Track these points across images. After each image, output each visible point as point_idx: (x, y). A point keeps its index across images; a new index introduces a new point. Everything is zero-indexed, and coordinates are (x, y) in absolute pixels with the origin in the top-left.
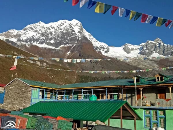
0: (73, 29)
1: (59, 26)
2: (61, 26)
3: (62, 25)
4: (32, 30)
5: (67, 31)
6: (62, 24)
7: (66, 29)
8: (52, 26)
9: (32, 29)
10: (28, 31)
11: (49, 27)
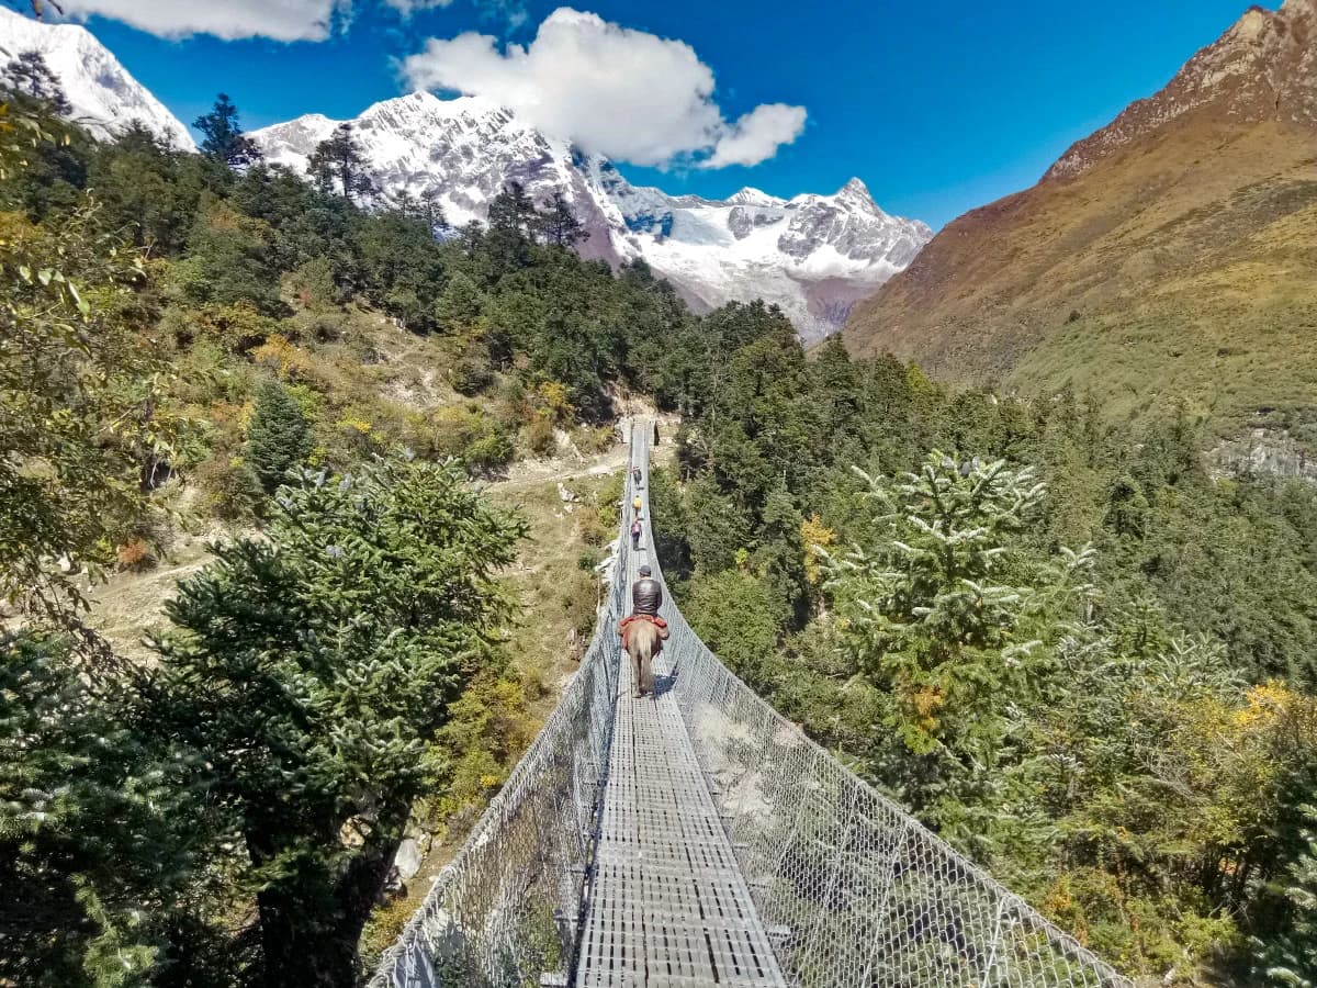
0: (548, 151)
1: (496, 124)
2: (503, 121)
3: (507, 118)
4: (392, 125)
5: (526, 155)
6: (506, 112)
7: (522, 146)
8: (470, 117)
9: (391, 121)
10: (378, 131)
11: (459, 120)
